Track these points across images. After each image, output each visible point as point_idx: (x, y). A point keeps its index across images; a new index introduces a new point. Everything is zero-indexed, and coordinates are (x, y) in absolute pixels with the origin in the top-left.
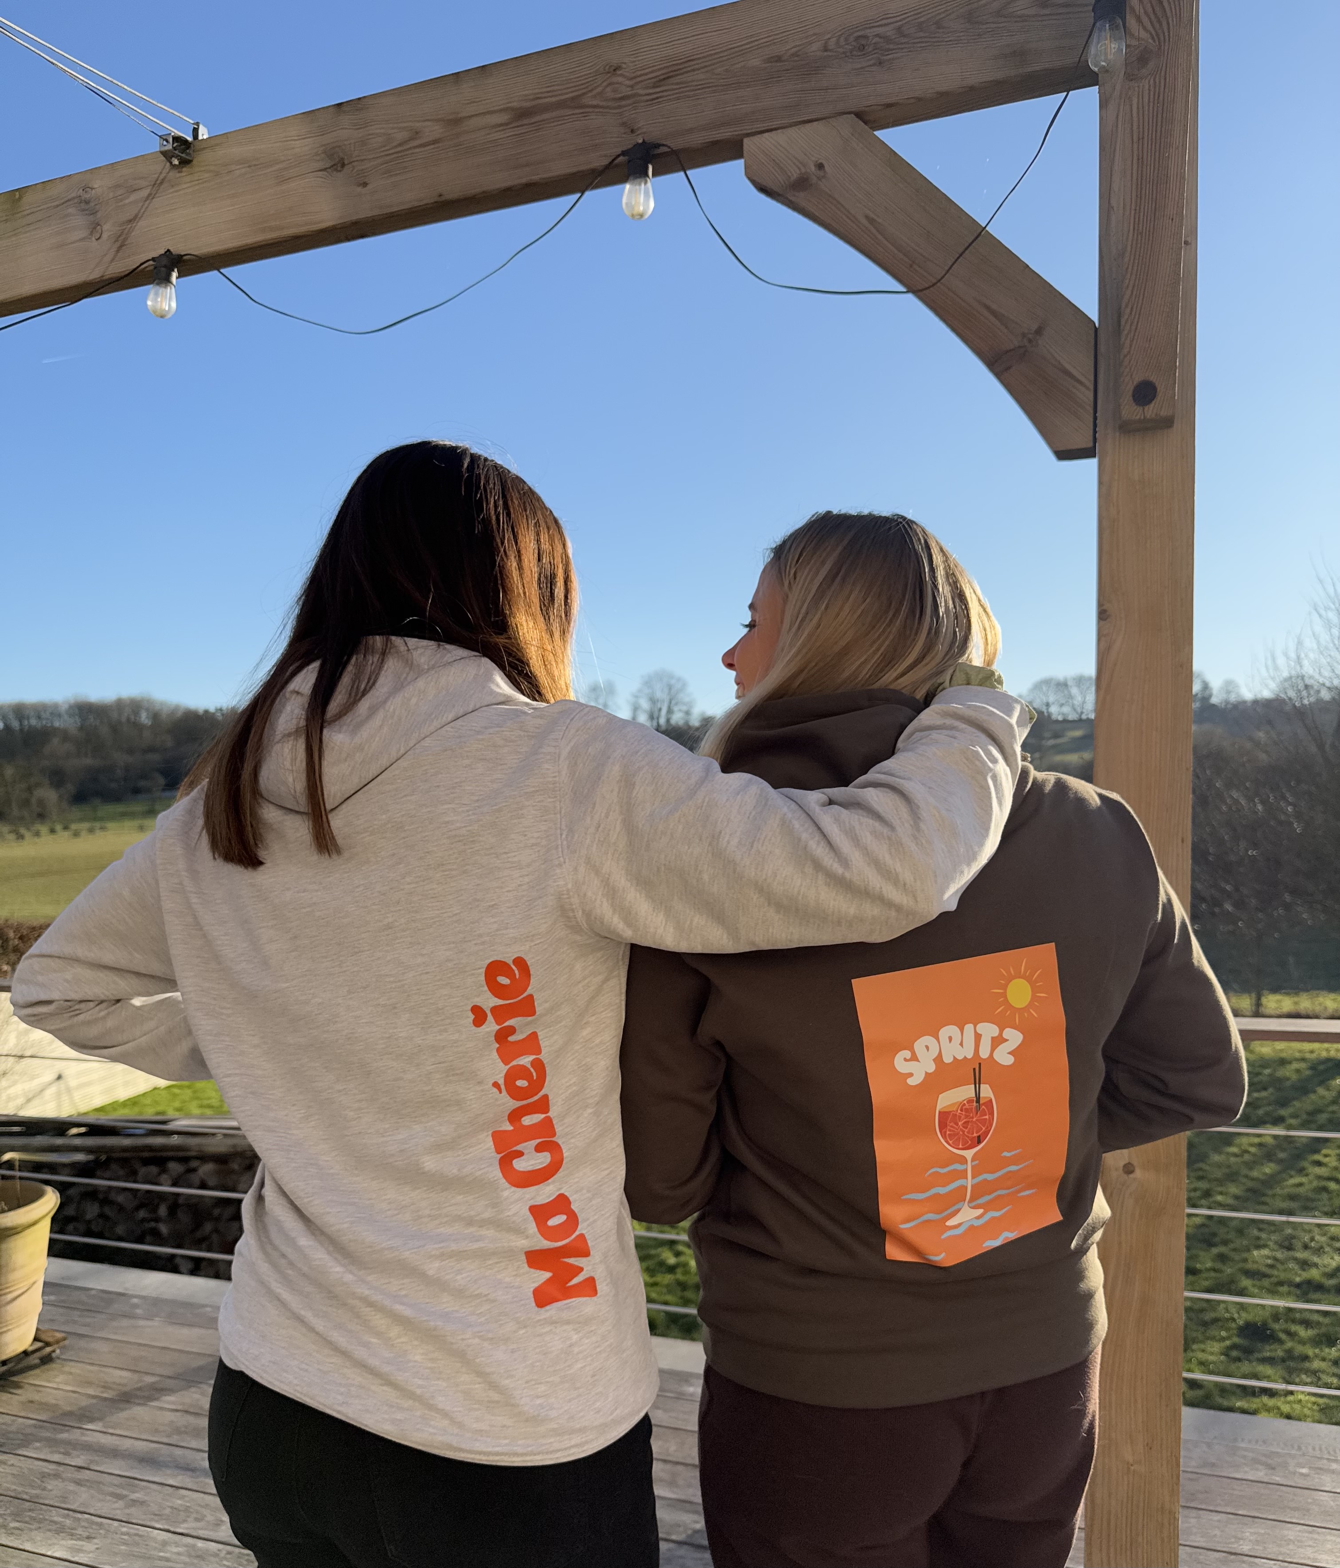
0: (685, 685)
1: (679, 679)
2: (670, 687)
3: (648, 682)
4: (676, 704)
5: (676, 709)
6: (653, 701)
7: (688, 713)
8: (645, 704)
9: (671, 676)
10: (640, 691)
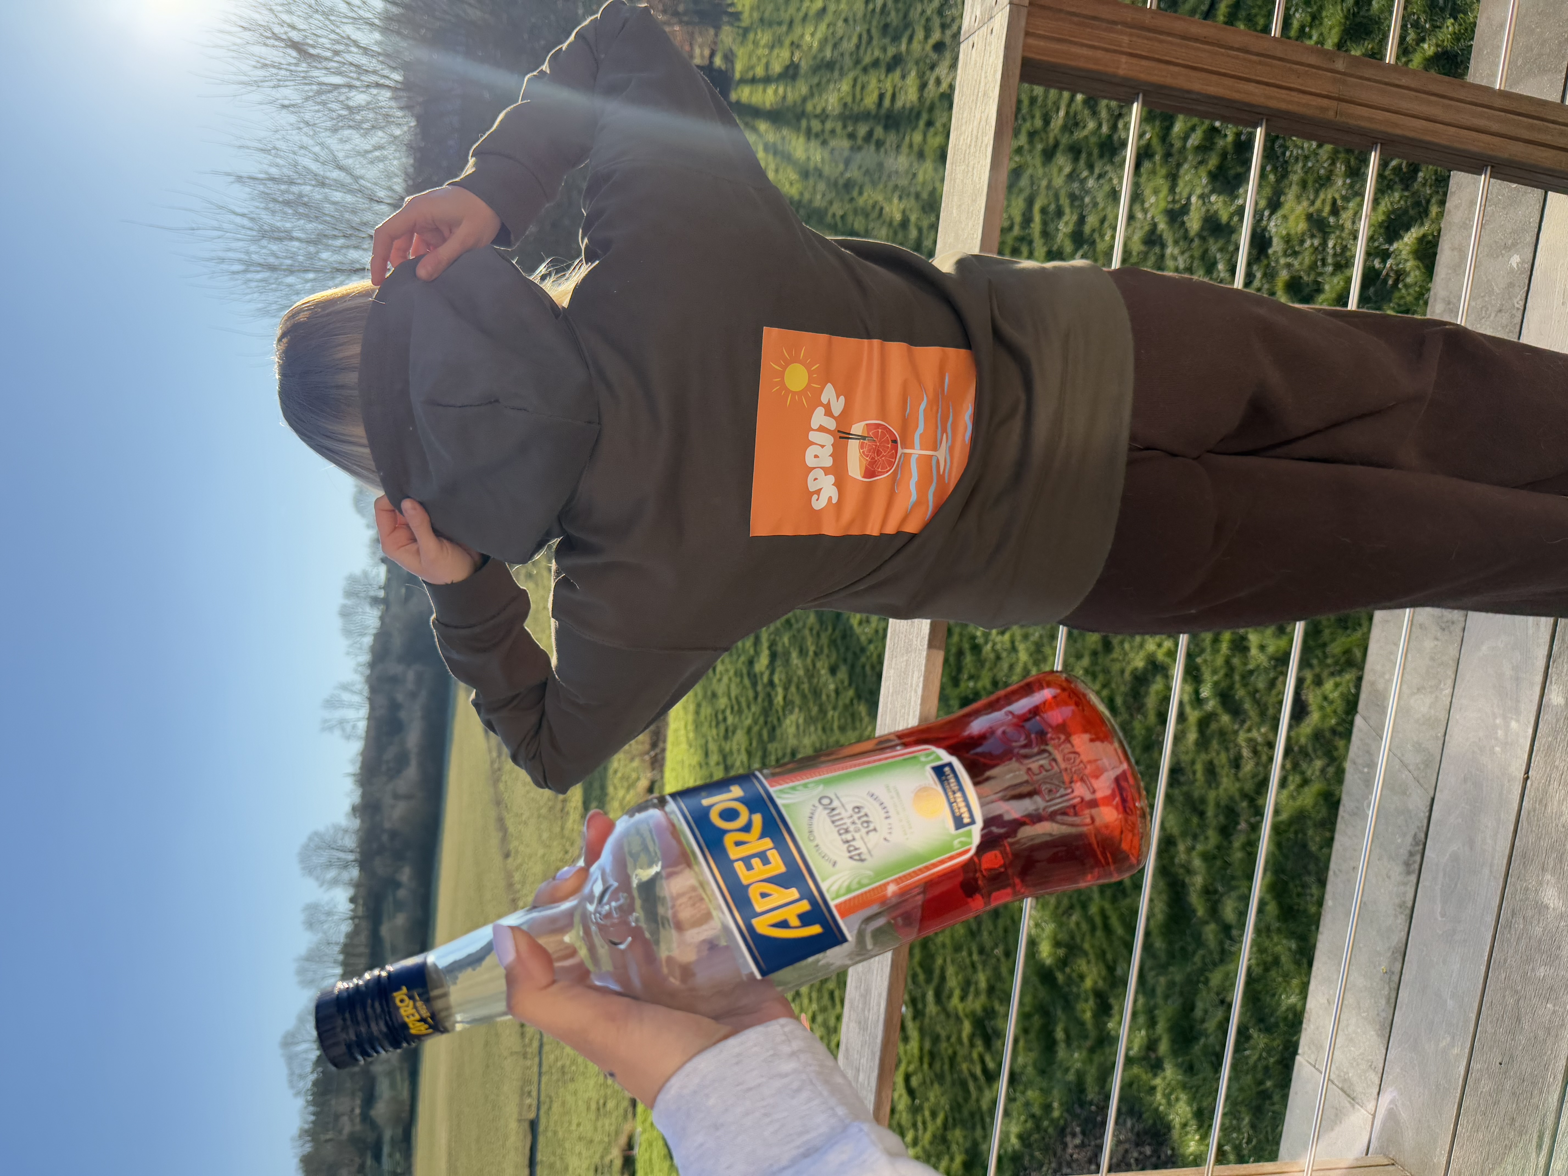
0: (316, 834)
1: (310, 839)
2: (318, 848)
3: (309, 870)
4: (335, 842)
5: (340, 843)
6: (329, 865)
7: (346, 831)
8: (331, 874)
9: (306, 847)
10: (317, 879)
